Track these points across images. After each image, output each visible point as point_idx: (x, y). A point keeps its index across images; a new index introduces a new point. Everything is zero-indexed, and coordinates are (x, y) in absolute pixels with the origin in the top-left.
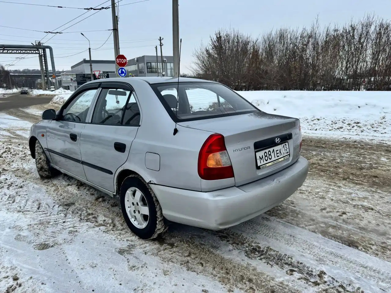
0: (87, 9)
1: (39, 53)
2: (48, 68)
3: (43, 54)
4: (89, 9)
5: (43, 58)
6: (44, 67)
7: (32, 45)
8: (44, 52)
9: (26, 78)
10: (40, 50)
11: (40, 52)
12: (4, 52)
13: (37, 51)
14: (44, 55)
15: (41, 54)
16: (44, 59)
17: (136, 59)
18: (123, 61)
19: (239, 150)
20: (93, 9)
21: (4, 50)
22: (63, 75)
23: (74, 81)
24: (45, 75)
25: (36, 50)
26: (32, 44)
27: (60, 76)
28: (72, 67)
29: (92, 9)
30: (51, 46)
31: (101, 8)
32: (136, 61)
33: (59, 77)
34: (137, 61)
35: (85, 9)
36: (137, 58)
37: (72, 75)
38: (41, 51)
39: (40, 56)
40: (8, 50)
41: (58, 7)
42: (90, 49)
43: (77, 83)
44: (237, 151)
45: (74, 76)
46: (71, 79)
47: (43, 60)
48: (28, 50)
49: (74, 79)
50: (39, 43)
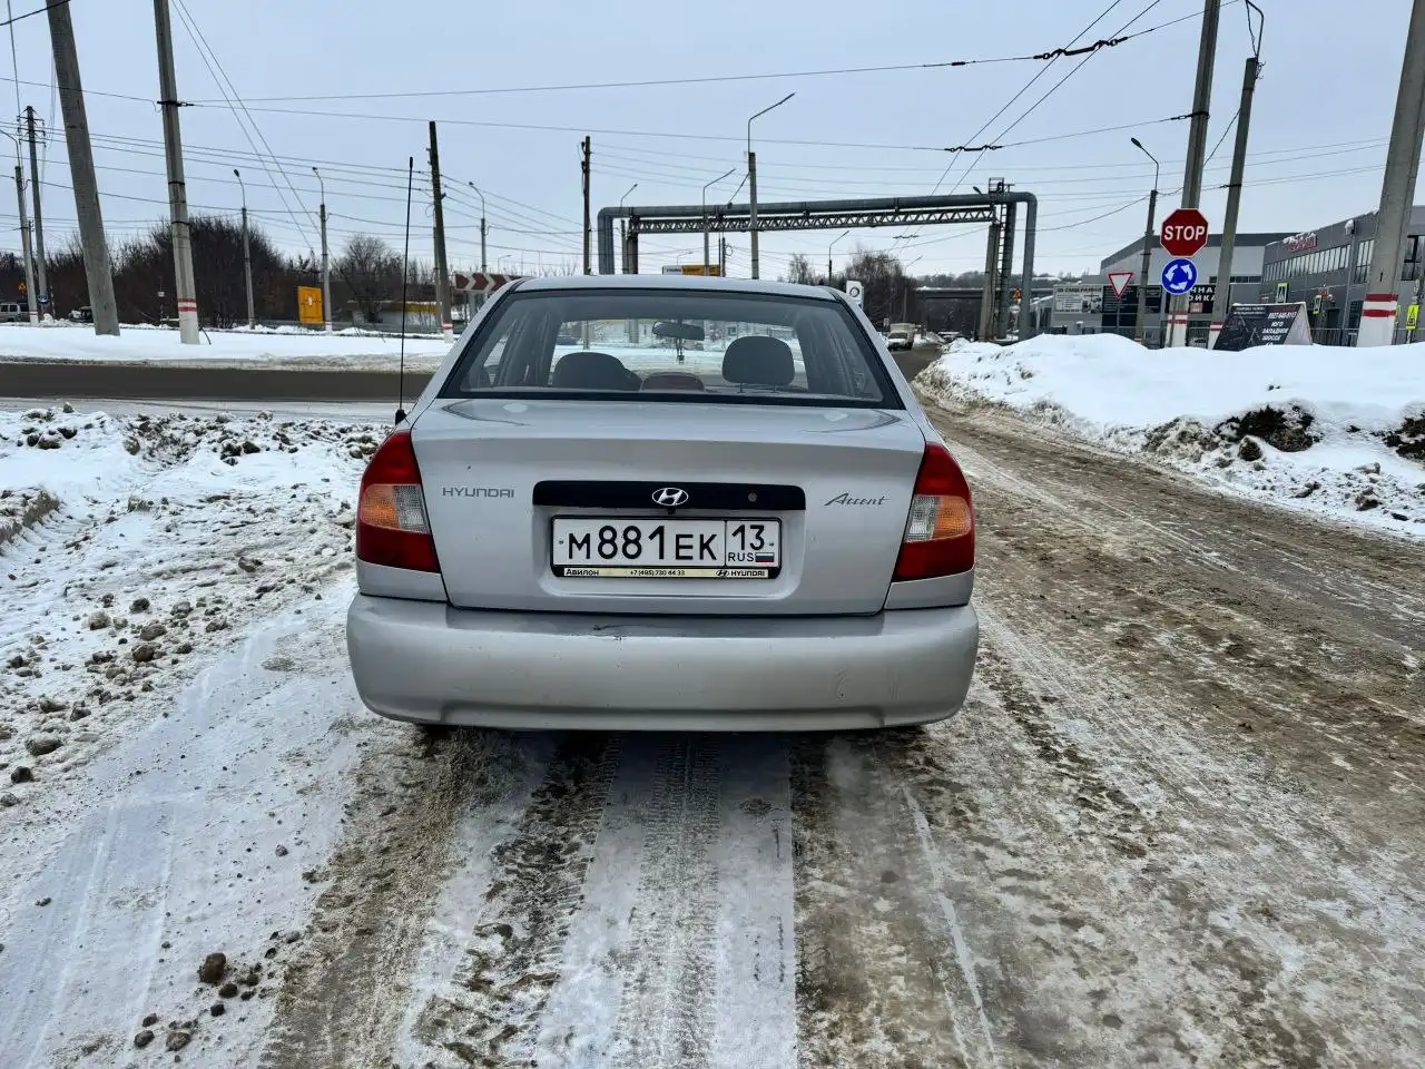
0: (1043, 57)
1: (994, 219)
2: (1010, 268)
3: (1004, 219)
4: (1050, 56)
5: (1002, 234)
6: (1000, 265)
7: (975, 193)
8: (1008, 215)
9: (961, 301)
10: (998, 207)
11: (998, 216)
12: (897, 220)
13: (987, 213)
14: (1007, 223)
15: (998, 222)
16: (1006, 238)
17: (1351, 222)
18: (1189, 235)
19: (463, 493)
20: (1064, 51)
21: (898, 213)
22: (1061, 290)
23: (1093, 312)
24: (998, 289)
25: (986, 209)
26: (976, 189)
27: (1050, 293)
28: (1105, 263)
29: (1063, 54)
30: (1035, 194)
31: (1095, 45)
32: (1348, 232)
33: (1043, 299)
34: (1353, 232)
35: (1036, 57)
36: (1357, 221)
37: (1092, 290)
38: (1000, 211)
39: (995, 229)
40: (907, 214)
41: (954, 64)
42: (1154, 193)
43: (1104, 317)
44: (455, 493)
45: (1095, 293)
46: (1085, 306)
47: (1002, 242)
48: (962, 210)
49: (1094, 306)
50: (999, 184)
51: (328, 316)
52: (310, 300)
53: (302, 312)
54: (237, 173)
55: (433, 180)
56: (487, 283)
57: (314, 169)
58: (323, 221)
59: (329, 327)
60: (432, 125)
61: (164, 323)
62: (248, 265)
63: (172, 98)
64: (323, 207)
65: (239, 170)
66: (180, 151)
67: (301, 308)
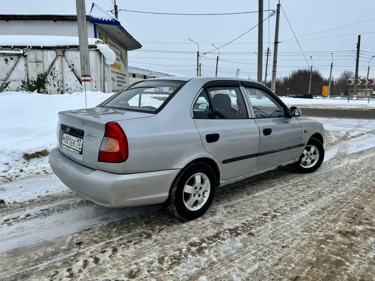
51: (329, 94)
52: (326, 89)
53: (323, 93)
54: (311, 57)
55: (357, 53)
56: (366, 82)
57: (331, 53)
58: (332, 67)
59: (328, 97)
60: (359, 36)
61: (288, 96)
62: (310, 81)
63: (277, 41)
64: (332, 64)
65: (312, 57)
66: (277, 53)
67: (323, 92)
